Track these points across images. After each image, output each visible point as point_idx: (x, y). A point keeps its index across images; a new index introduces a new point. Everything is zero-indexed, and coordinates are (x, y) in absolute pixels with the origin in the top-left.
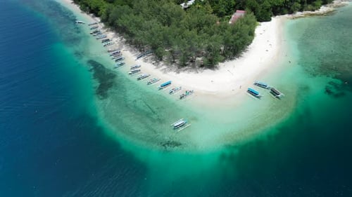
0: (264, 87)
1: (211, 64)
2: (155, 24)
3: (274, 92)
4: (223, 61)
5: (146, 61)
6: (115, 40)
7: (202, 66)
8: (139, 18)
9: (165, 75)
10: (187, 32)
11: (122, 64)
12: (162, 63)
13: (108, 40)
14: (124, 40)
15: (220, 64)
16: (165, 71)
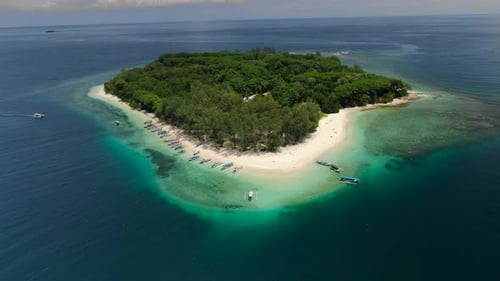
0: (324, 164)
1: (272, 148)
2: (215, 111)
3: (334, 168)
4: (284, 146)
5: (205, 148)
6: (171, 132)
7: (264, 150)
8: (199, 107)
9: (226, 159)
10: (248, 117)
11: (182, 152)
12: (222, 149)
13: (165, 132)
14: (182, 131)
15: (281, 148)
16: (226, 155)
